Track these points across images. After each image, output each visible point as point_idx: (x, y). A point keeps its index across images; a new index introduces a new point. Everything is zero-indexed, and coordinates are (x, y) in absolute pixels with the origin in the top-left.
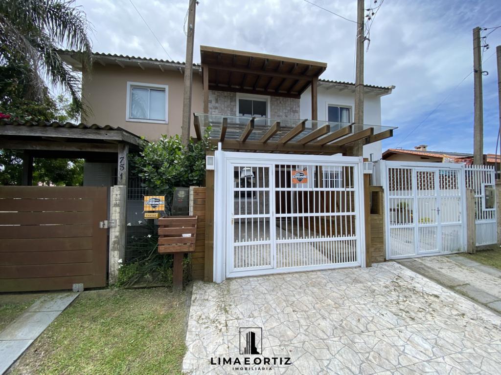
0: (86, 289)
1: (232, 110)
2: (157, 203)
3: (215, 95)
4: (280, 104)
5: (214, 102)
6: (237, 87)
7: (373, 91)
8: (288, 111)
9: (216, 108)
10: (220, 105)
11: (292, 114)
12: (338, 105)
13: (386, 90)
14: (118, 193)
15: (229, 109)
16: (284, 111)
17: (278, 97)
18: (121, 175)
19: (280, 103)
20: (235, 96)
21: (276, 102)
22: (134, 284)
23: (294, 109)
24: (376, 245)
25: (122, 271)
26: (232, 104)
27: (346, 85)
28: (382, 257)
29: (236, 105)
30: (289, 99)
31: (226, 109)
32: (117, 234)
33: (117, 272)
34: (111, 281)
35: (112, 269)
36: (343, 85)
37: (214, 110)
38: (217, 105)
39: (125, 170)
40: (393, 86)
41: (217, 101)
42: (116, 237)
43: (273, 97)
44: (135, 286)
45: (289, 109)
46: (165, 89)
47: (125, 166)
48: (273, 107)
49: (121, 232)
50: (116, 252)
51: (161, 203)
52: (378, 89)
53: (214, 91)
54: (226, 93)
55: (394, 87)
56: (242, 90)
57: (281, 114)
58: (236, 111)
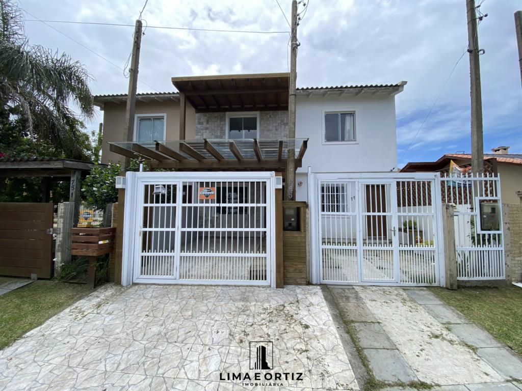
0: (39, 279)
1: (222, 130)
2: (88, 216)
3: (206, 117)
4: (270, 119)
5: (205, 124)
6: (227, 107)
7: (377, 91)
8: (278, 124)
9: (207, 129)
10: (210, 125)
11: (283, 127)
12: (338, 112)
13: (397, 88)
14: (63, 207)
15: (219, 128)
16: (275, 125)
17: (268, 112)
18: (72, 194)
19: (270, 116)
20: (225, 115)
21: (265, 117)
22: (70, 280)
23: (285, 122)
24: (296, 265)
25: (63, 268)
26: (222, 123)
27: (340, 89)
28: (303, 280)
29: (225, 124)
30: (280, 111)
31: (216, 129)
32: (61, 239)
33: (59, 269)
34: (55, 275)
35: (57, 266)
36: (337, 90)
37: (205, 131)
38: (208, 126)
39: (75, 190)
40: (403, 82)
41: (208, 123)
42: (60, 241)
43: (262, 112)
44: (71, 281)
45: (280, 122)
46: (163, 116)
47: (75, 187)
48: (262, 122)
49: (64, 238)
50: (59, 253)
51: (90, 216)
52: (384, 88)
53: (205, 114)
54: (216, 114)
55: (405, 83)
56: (231, 109)
57: (271, 128)
58: (225, 130)
